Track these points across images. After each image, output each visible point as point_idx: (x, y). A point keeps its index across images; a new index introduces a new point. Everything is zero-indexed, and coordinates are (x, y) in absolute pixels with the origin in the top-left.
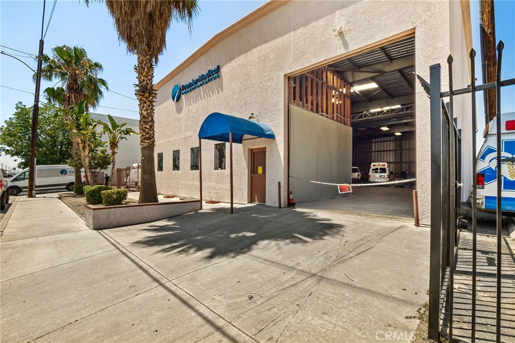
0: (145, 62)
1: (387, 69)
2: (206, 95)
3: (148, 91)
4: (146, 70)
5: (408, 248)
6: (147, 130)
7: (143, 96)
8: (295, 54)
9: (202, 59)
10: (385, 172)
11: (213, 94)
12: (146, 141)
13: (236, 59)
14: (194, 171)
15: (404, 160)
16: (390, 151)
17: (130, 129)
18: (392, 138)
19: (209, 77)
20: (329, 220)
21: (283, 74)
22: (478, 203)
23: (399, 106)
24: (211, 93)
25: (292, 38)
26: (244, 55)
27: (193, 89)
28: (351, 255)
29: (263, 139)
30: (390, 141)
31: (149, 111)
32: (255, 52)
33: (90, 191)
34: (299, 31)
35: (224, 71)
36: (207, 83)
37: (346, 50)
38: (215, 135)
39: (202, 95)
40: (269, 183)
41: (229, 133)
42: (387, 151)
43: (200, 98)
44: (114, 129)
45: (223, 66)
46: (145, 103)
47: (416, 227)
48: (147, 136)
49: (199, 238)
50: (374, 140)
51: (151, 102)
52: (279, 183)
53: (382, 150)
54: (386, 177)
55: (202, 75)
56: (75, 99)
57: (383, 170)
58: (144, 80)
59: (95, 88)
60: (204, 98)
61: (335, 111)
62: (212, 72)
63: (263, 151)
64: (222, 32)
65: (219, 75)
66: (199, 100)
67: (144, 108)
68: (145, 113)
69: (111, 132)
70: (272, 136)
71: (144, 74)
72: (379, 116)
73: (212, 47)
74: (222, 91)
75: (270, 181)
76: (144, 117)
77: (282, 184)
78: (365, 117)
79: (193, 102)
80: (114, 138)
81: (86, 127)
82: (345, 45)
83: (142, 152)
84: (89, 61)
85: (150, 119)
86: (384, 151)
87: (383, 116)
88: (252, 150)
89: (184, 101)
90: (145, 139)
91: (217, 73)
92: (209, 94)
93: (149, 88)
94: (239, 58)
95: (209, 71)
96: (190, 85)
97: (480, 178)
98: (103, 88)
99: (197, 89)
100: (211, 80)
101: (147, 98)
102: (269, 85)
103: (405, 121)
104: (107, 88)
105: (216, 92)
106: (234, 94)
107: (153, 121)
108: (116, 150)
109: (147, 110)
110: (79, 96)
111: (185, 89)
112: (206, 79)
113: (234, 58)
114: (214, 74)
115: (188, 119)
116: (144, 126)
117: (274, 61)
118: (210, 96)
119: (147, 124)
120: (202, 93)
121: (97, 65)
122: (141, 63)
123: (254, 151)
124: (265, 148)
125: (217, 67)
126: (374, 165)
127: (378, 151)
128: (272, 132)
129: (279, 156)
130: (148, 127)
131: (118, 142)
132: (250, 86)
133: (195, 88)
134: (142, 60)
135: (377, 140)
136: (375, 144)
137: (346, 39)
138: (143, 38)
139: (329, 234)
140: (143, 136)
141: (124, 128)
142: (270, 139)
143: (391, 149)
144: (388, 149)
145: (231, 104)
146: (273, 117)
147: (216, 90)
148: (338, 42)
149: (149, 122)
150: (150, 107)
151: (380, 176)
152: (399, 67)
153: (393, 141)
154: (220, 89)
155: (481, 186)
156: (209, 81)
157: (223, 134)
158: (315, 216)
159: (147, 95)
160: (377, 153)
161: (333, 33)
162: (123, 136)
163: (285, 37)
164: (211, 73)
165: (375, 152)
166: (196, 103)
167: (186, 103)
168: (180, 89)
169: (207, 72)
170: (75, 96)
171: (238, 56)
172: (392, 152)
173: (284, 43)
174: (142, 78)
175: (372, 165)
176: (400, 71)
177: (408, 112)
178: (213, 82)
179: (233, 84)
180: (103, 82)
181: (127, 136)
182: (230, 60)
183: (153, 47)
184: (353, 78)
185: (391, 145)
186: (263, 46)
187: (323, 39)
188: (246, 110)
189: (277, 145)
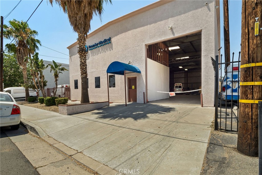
0: (82, 37)
1: (185, 41)
2: (103, 51)
3: (84, 51)
4: (83, 41)
5: (202, 113)
6: (84, 69)
7: (82, 53)
8: (150, 35)
9: (100, 33)
10: (181, 88)
11: (107, 51)
12: (84, 74)
13: (120, 35)
14: (97, 89)
15: (188, 82)
16: (182, 78)
17: (64, 68)
18: (183, 72)
19: (105, 42)
20: (168, 107)
21: (144, 44)
22: (223, 98)
23: (188, 57)
24: (106, 50)
25: (149, 28)
26: (124, 33)
27: (95, 48)
28: (183, 116)
29: (135, 73)
30: (182, 73)
31: (85, 60)
32: (130, 32)
33: (48, 99)
34: (152, 25)
35: (113, 40)
36: (103, 45)
37: (173, 36)
38: (116, 71)
39: (101, 51)
40: (138, 93)
41: (124, 71)
42: (181, 78)
43: (99, 53)
44: (56, 68)
45: (112, 38)
46: (83, 56)
47: (202, 107)
48: (84, 72)
49: (120, 115)
50: (175, 73)
51: (86, 56)
52: (144, 93)
53: (179, 77)
54: (181, 90)
55: (101, 41)
56: (23, 50)
57: (180, 87)
58: (82, 45)
59: (34, 45)
60: (102, 53)
61: (163, 60)
62: (107, 40)
63: (135, 79)
64: (112, 21)
65: (110, 42)
66: (99, 54)
67: (83, 59)
68: (83, 61)
69: (54, 70)
70: (139, 72)
71: (82, 42)
72: (180, 62)
73: (106, 28)
74: (112, 50)
75: (139, 92)
76: (83, 63)
77: (145, 93)
78: (173, 62)
79: (96, 54)
80: (56, 72)
81: (42, 67)
82: (173, 33)
83: (82, 80)
84: (30, 29)
85: (85, 64)
86: (180, 78)
87: (181, 62)
88: (129, 78)
89: (90, 53)
90: (83, 73)
91: (109, 41)
92: (105, 51)
93: (84, 49)
94: (121, 34)
95: (105, 40)
96: (94, 46)
97: (224, 88)
98: (38, 45)
99: (98, 48)
100: (106, 44)
101: (84, 54)
102: (138, 48)
103: (190, 64)
104: (40, 45)
105: (109, 50)
106: (119, 52)
107: (86, 65)
108: (57, 79)
109: (84, 60)
110: (25, 49)
111: (91, 48)
112: (103, 43)
113: (119, 34)
114: (107, 41)
115: (93, 63)
116: (83, 67)
117: (140, 38)
118: (105, 52)
119: (84, 67)
120: (101, 50)
121: (34, 32)
122: (80, 37)
123: (130, 79)
124: (136, 77)
125: (109, 38)
126: (176, 85)
127: (177, 78)
128: (140, 70)
129: (143, 81)
130: (84, 68)
131: (58, 74)
132: (128, 48)
133: (97, 47)
134: (81, 36)
135: (176, 73)
136: (175, 75)
137: (174, 31)
138: (82, 25)
139: (172, 111)
140: (82, 72)
141: (61, 67)
142: (138, 73)
143: (183, 77)
144: (182, 77)
145: (118, 56)
146: (140, 63)
147: (109, 49)
148: (170, 32)
149: (85, 65)
150: (85, 58)
151: (179, 90)
152: (190, 41)
153: (184, 73)
154: (111, 49)
155: (224, 91)
156: (105, 44)
157: (121, 71)
158: (161, 105)
159: (84, 52)
160: (176, 79)
161: (168, 28)
162: (60, 71)
163: (145, 27)
164: (105, 41)
165: (175, 78)
166: (97, 55)
167: (91, 54)
168: (88, 48)
169: (104, 40)
170: (23, 48)
171: (120, 34)
172: (183, 78)
173: (145, 30)
174: (81, 44)
175: (175, 85)
176: (191, 42)
177: (192, 60)
178: (107, 45)
179: (118, 47)
180: (38, 41)
181: (62, 71)
182: (116, 35)
183: (86, 30)
184: (170, 44)
185: (183, 75)
186: (134, 30)
187: (163, 30)
188: (126, 60)
189: (142, 76)
